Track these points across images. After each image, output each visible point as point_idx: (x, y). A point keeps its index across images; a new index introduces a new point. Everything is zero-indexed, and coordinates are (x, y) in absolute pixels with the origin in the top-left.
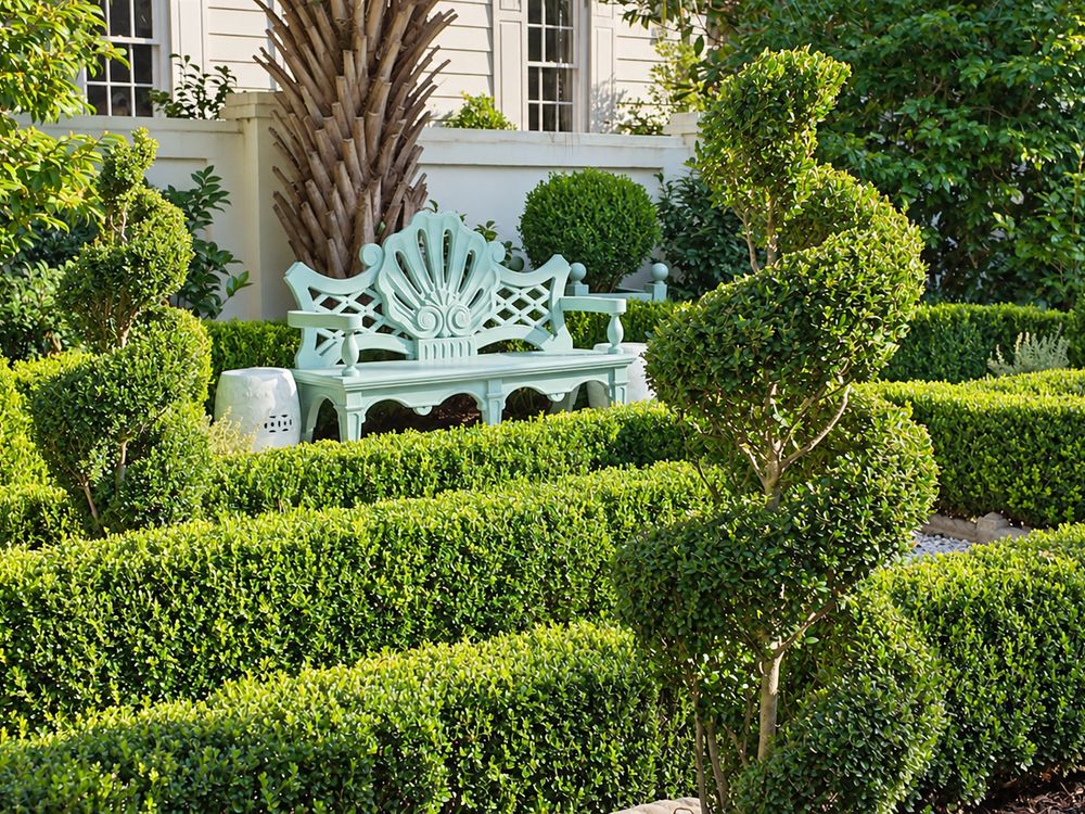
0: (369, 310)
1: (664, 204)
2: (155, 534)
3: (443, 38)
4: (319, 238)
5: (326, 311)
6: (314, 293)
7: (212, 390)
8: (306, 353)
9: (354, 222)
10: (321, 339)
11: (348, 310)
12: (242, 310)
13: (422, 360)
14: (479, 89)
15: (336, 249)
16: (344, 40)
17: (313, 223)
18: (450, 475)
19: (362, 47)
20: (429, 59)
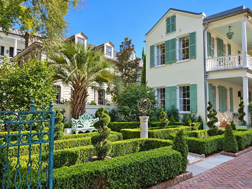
0: (79, 123)
1: (109, 112)
2: (59, 140)
3: (88, 97)
4: (75, 116)
5: (75, 123)
6: (74, 121)
7: (63, 130)
8: (73, 127)
9: (78, 114)
10: (74, 125)
11: (77, 123)
12: (67, 123)
13: (84, 127)
14: (93, 100)
15: (76, 117)
16: (78, 97)
17: (74, 114)
18: (85, 136)
19: (80, 98)
20: (86, 99)
